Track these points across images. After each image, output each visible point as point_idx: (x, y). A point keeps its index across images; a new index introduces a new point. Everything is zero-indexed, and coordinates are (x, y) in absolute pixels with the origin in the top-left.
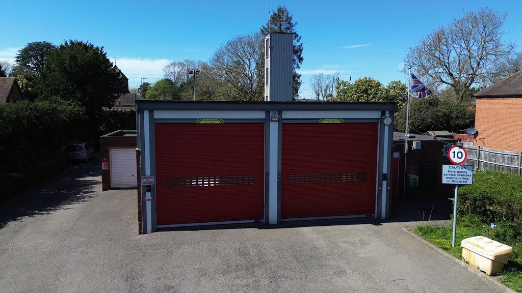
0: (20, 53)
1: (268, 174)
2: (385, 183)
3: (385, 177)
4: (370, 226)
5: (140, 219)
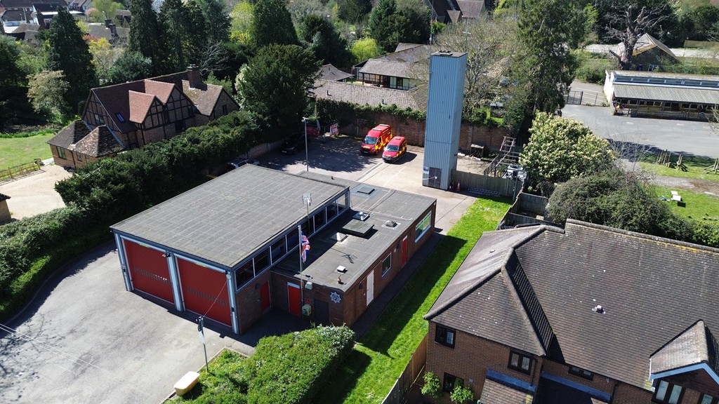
1: (172, 283)
2: (233, 313)
3: (233, 310)
5: (124, 283)
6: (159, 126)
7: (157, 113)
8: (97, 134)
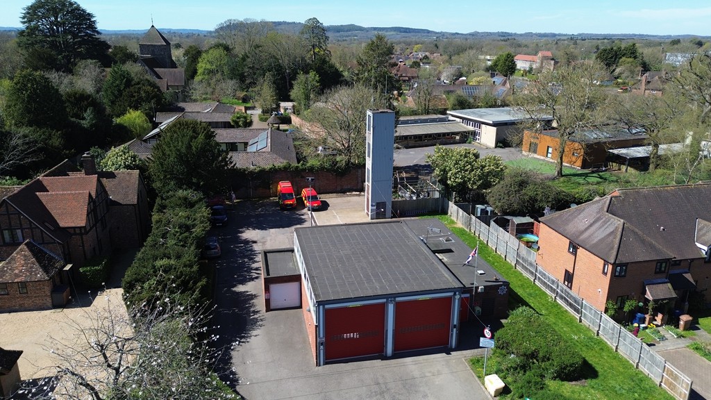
0: (24, 12)
1: (387, 331)
2: (455, 330)
3: (455, 326)
4: (444, 354)
5: (317, 359)
6: (93, 227)
7: (91, 212)
8: (28, 253)
